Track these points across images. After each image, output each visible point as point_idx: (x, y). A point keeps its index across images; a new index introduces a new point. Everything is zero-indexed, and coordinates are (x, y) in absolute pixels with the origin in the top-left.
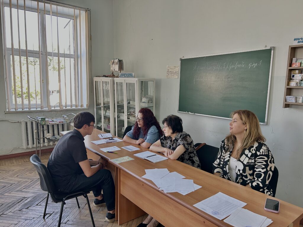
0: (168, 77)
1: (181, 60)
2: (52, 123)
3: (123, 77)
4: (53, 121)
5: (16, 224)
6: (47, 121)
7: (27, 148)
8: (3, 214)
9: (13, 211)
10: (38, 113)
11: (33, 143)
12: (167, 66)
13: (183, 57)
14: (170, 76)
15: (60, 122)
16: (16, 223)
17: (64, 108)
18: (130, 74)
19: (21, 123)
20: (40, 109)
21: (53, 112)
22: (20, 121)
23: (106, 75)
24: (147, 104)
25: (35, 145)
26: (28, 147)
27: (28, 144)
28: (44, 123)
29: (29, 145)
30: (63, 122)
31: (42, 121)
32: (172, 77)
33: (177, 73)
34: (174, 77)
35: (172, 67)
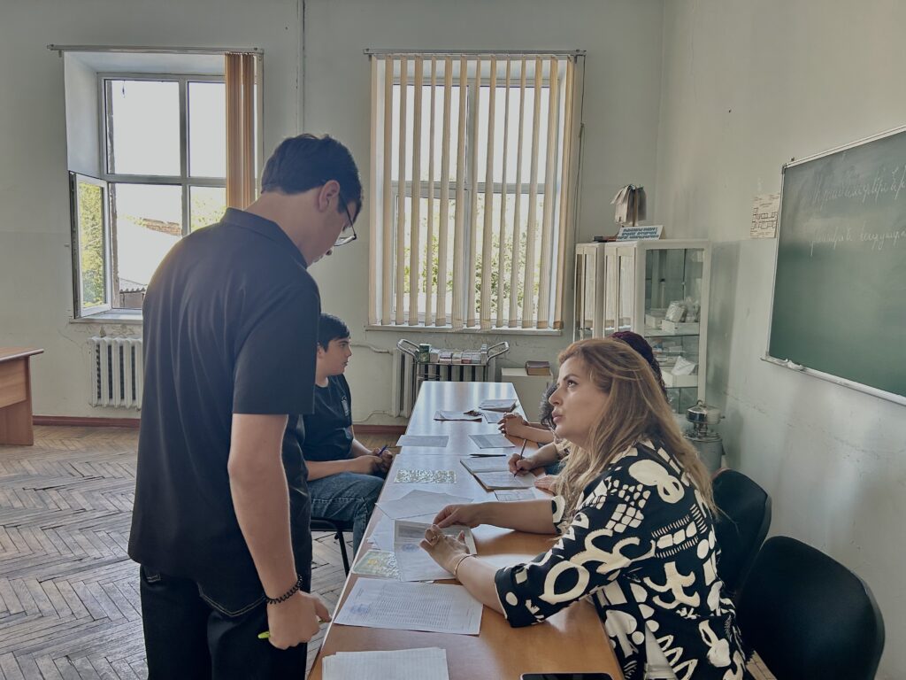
0: (755, 234)
1: (785, 170)
2: (445, 362)
3: (628, 239)
4: (452, 358)
6: (434, 354)
7: (399, 416)
13: (793, 160)
14: (759, 230)
15: (466, 361)
17: (494, 328)
18: (651, 229)
19: (392, 355)
20: (433, 326)
21: (468, 335)
22: (390, 351)
23: (605, 235)
24: (673, 325)
26: (401, 414)
27: (402, 409)
28: (424, 359)
30: (474, 361)
31: (422, 355)
32: (763, 234)
33: (774, 219)
34: (767, 233)
35: (766, 199)
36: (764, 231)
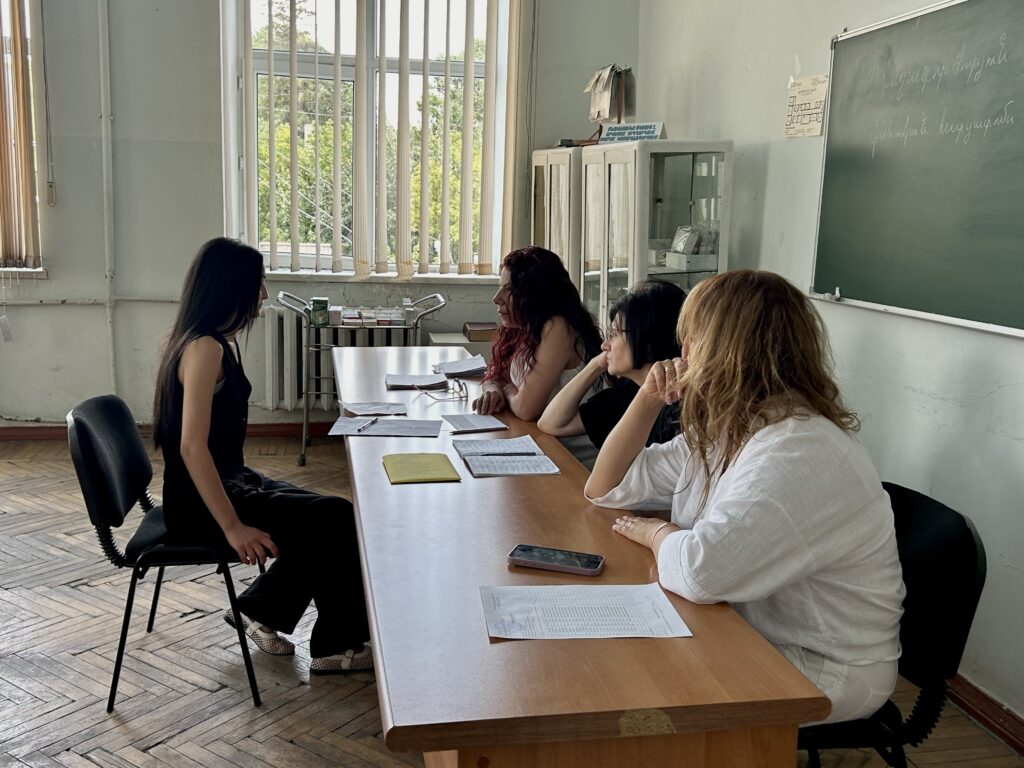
0: (792, 131)
1: (835, 44)
2: (349, 324)
3: (618, 140)
4: (360, 318)
5: (96, 617)
6: (335, 312)
7: (277, 409)
8: (86, 584)
9: (116, 583)
10: (323, 287)
11: (300, 395)
12: (792, 80)
13: (845, 30)
14: (798, 127)
15: (379, 323)
16: (96, 615)
18: (646, 127)
20: (328, 273)
24: (683, 259)
25: (303, 402)
26: (281, 406)
27: (281, 397)
28: (320, 321)
29: (283, 399)
30: (390, 323)
31: (318, 313)
32: (803, 131)
33: (819, 110)
34: (809, 130)
35: (807, 84)
36: (805, 127)
